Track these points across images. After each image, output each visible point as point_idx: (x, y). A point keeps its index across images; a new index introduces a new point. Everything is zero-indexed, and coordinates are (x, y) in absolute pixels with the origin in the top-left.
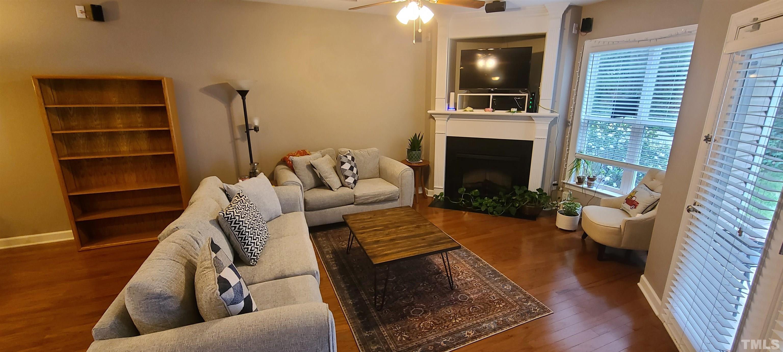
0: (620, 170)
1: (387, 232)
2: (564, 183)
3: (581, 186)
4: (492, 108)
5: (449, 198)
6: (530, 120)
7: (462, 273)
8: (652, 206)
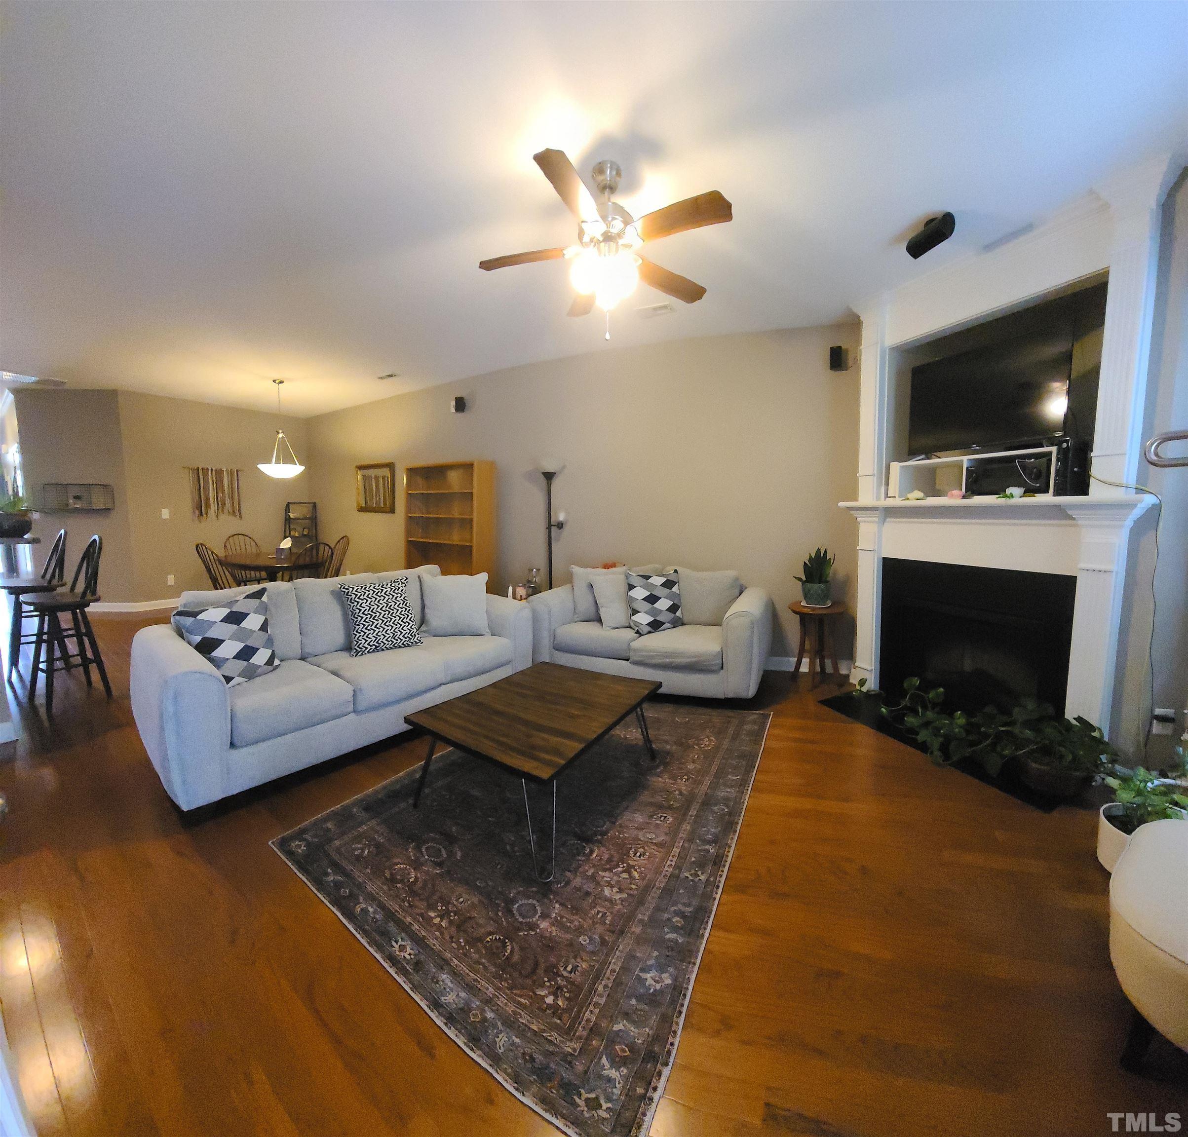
4: (966, 489)
6: (1064, 518)
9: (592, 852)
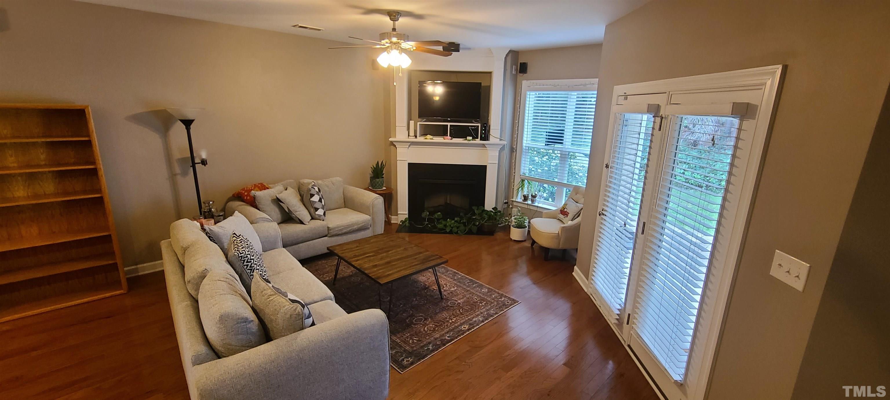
0: (553, 187)
1: (380, 256)
2: (513, 201)
3: (526, 203)
4: (450, 136)
5: (413, 223)
6: (483, 147)
7: (446, 285)
8: (578, 215)
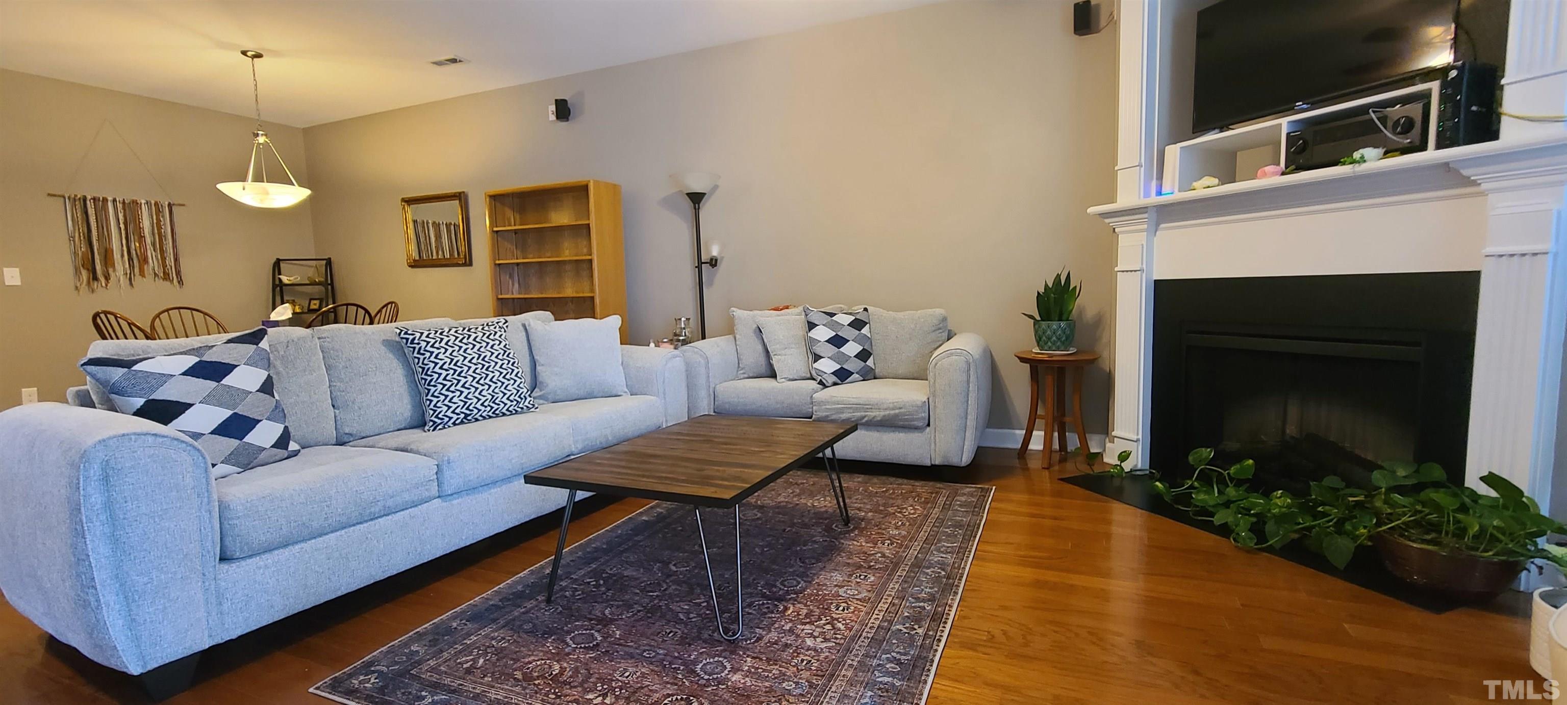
4: (1286, 163)
7: (828, 623)
9: (786, 609)
